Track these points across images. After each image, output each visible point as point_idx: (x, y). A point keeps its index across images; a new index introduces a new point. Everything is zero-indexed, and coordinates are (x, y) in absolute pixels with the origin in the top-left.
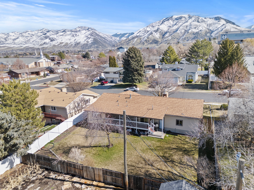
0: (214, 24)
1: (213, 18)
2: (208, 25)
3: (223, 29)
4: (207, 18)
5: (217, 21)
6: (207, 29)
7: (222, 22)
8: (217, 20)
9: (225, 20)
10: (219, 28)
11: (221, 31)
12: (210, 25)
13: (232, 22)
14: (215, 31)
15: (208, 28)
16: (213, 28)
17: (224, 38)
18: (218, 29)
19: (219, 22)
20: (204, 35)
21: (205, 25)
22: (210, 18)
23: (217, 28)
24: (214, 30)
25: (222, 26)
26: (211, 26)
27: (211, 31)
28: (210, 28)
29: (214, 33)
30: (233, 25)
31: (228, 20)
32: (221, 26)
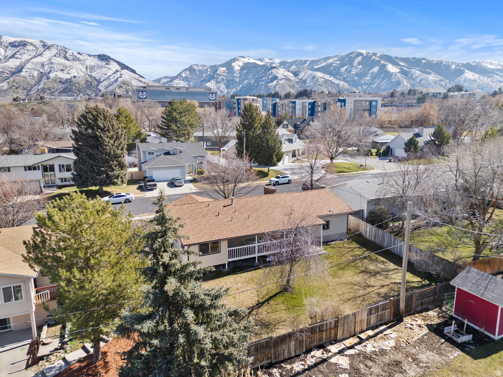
0: (100, 67)
1: (94, 56)
2: (88, 69)
3: (117, 79)
4: (84, 55)
5: (103, 63)
6: (87, 76)
7: (114, 67)
8: (102, 60)
9: (118, 63)
10: (109, 76)
11: (115, 82)
12: (92, 68)
13: (130, 69)
14: (103, 81)
15: (90, 74)
16: (99, 74)
17: (143, 96)
18: (108, 78)
19: (107, 64)
20: (84, 86)
21: (82, 67)
22: (88, 55)
23: (106, 76)
24: (102, 79)
25: (115, 73)
26: (95, 71)
27: (96, 80)
28: (94, 74)
29: (102, 84)
30: (133, 74)
31: (124, 64)
32: (112, 72)
